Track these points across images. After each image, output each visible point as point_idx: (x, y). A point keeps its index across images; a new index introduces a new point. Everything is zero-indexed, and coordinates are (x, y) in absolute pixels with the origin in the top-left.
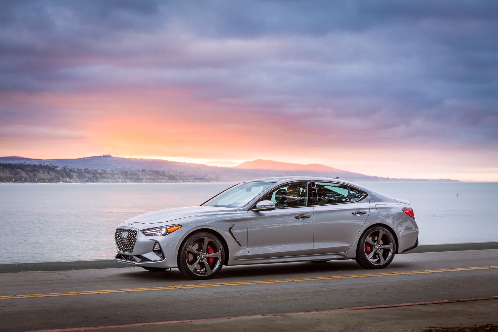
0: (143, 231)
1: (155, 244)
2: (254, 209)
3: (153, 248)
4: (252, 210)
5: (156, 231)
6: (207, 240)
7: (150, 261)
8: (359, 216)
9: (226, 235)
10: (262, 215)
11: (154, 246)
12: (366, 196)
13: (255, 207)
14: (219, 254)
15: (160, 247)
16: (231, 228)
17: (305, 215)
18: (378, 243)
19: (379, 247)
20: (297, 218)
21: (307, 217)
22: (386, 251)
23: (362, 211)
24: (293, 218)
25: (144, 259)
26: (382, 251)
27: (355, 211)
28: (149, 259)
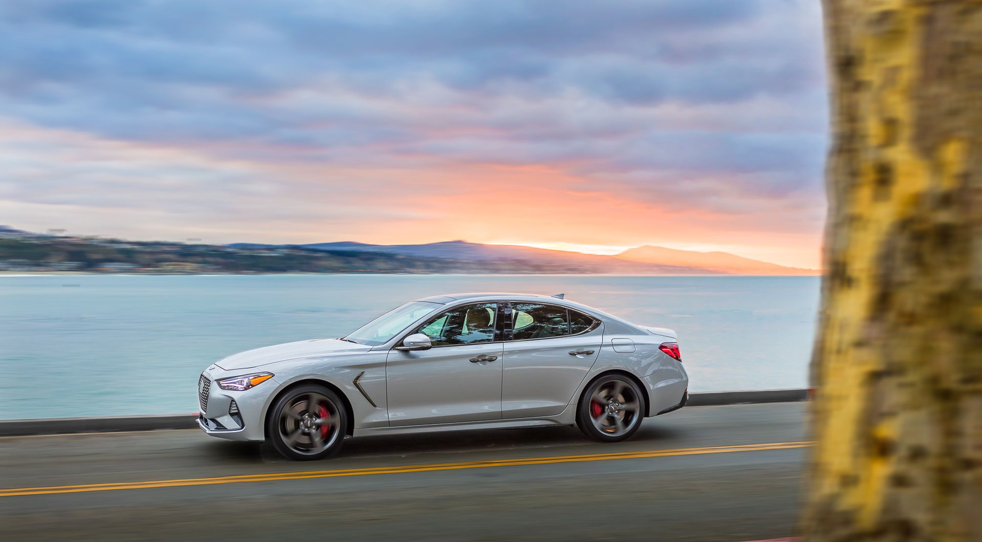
0: (218, 381)
1: (231, 404)
2: (399, 348)
3: (230, 410)
4: (397, 349)
5: (235, 383)
6: (316, 397)
7: (225, 429)
8: (582, 357)
9: (349, 390)
10: (413, 357)
11: (230, 407)
12: (598, 325)
13: (402, 345)
14: (337, 420)
15: (238, 409)
16: (358, 378)
17: (487, 358)
18: (615, 401)
19: (617, 407)
20: (473, 361)
21: (491, 360)
22: (629, 414)
23: (585, 350)
24: (467, 361)
25: (220, 426)
26: (623, 413)
27: (574, 350)
28: (223, 426)
